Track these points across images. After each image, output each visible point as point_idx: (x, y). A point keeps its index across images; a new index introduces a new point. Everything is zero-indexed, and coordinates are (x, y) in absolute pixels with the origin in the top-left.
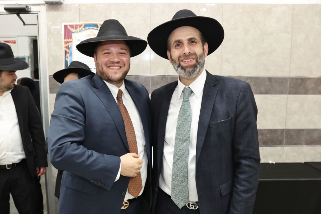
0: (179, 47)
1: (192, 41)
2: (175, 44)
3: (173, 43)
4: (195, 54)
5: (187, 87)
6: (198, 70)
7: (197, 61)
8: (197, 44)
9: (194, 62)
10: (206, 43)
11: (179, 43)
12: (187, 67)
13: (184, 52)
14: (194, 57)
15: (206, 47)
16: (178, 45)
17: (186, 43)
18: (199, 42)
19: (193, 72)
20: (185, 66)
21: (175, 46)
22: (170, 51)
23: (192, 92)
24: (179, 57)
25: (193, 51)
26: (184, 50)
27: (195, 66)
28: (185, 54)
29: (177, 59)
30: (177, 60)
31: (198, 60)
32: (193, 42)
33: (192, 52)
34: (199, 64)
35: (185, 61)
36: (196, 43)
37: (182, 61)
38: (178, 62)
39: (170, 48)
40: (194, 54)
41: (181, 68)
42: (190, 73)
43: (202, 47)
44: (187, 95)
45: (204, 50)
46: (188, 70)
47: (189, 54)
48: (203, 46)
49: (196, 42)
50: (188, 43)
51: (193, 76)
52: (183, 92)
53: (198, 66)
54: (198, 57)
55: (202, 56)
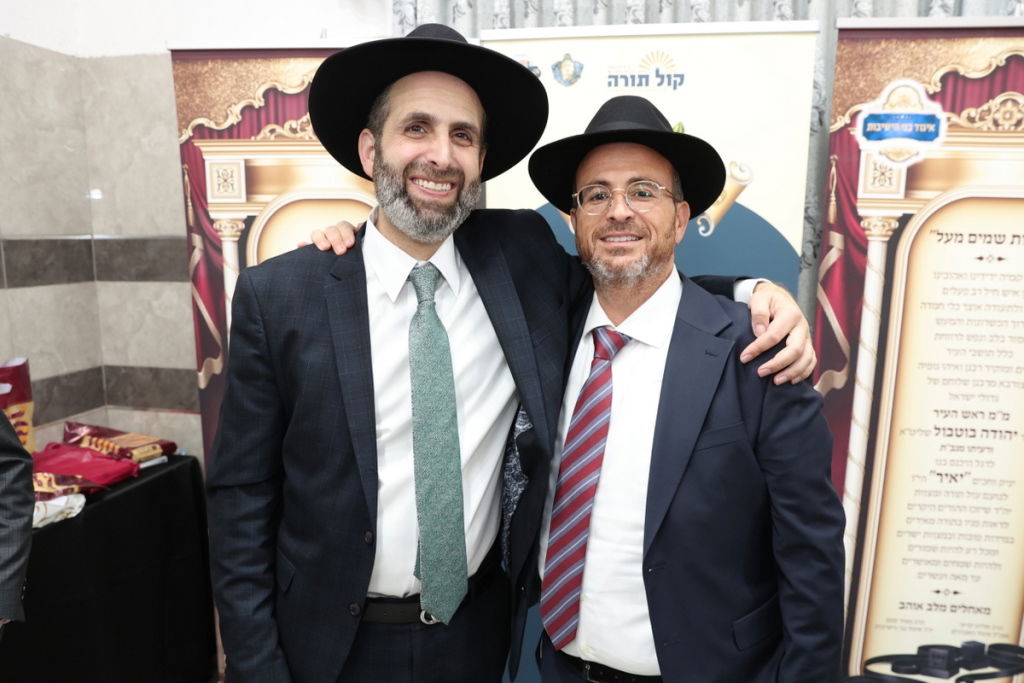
0: (417, 135)
1: (459, 131)
4: (461, 173)
8: (471, 145)
9: (450, 197)
11: (421, 124)
12: (427, 205)
13: (430, 158)
14: (454, 179)
16: (417, 129)
20: (419, 200)
21: (407, 130)
22: (377, 132)
24: (410, 167)
25: (457, 162)
28: (434, 163)
29: (402, 168)
30: (399, 174)
31: (464, 193)
32: (462, 136)
33: (454, 166)
35: (425, 184)
37: (414, 181)
38: (400, 180)
39: (382, 124)
40: (458, 171)
41: (406, 200)
42: (432, 228)
46: (426, 215)
49: (467, 139)
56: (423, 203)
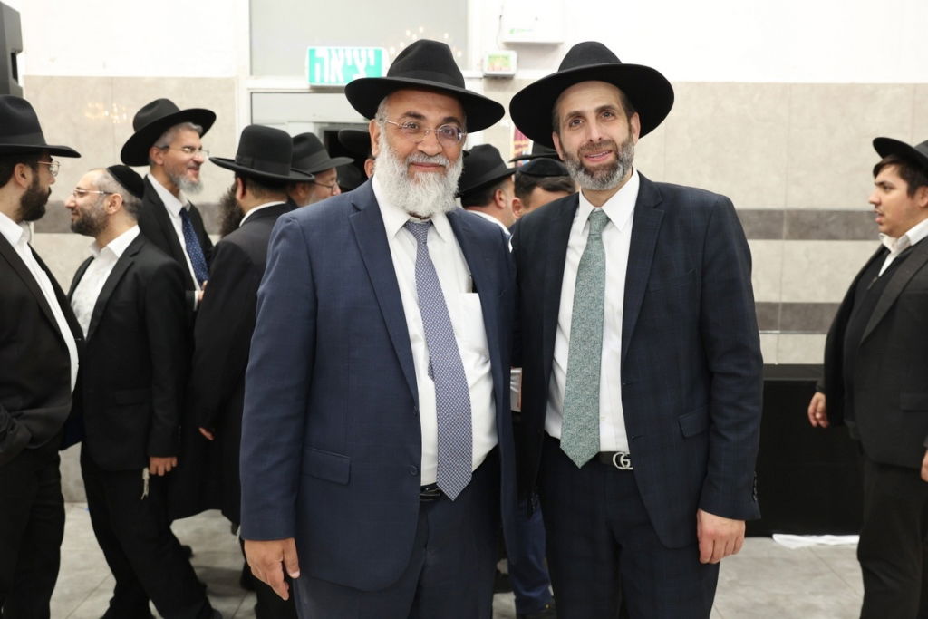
0: (578, 126)
1: (604, 112)
2: (570, 120)
3: (565, 119)
4: (612, 141)
5: (598, 209)
6: (619, 173)
7: (617, 157)
8: (616, 118)
9: (610, 158)
10: (636, 114)
11: (578, 118)
12: (597, 169)
13: (588, 138)
14: (609, 147)
15: (636, 122)
16: (576, 122)
17: (592, 118)
18: (620, 114)
19: (610, 177)
20: (591, 167)
21: (571, 126)
22: (559, 134)
23: (608, 220)
24: (581, 148)
25: (608, 135)
26: (589, 133)
27: (613, 167)
28: (591, 141)
29: (576, 152)
30: (575, 154)
31: (620, 153)
32: (607, 114)
33: (605, 138)
34: (621, 161)
35: (592, 156)
36: (613, 118)
37: (586, 156)
38: (577, 159)
39: (559, 127)
40: (609, 141)
41: (583, 170)
42: (603, 182)
43: (627, 126)
44: (597, 227)
45: (630, 129)
46: (598, 175)
47: (598, 142)
48: (629, 121)
49: (613, 115)
50: (597, 118)
51: (610, 187)
52: (589, 219)
53: (621, 166)
54: (620, 147)
55: (628, 144)
56: (594, 168)
